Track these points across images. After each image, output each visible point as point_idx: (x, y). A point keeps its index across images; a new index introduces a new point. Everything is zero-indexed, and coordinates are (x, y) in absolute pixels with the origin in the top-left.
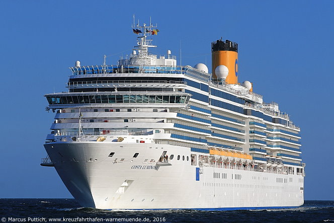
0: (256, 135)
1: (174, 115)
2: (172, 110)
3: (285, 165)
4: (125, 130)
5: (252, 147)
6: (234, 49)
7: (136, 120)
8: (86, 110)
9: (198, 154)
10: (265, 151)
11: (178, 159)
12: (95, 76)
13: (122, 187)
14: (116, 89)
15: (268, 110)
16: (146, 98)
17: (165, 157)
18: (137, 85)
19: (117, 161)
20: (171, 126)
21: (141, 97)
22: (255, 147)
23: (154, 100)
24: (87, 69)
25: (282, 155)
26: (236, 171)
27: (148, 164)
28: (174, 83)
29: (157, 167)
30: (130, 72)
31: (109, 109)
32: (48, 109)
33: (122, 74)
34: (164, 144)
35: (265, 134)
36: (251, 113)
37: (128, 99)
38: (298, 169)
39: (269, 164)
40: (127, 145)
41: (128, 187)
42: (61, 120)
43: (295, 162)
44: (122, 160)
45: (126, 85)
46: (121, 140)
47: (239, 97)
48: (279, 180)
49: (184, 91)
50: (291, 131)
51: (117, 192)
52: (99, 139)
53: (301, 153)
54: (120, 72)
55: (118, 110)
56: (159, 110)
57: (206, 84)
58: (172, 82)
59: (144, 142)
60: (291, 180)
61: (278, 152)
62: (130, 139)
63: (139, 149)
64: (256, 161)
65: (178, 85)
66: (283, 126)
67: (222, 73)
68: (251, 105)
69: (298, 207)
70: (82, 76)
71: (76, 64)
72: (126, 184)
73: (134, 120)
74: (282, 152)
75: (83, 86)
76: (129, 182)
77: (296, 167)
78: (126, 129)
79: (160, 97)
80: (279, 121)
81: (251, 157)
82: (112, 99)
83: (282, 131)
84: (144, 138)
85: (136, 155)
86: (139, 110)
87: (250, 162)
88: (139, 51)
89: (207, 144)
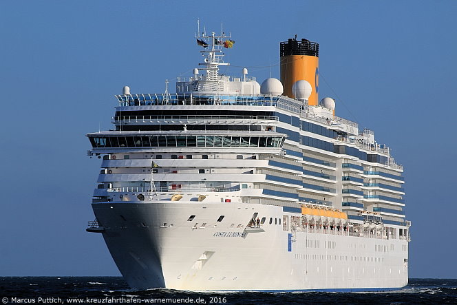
0: (351, 182)
1: (264, 163)
2: (262, 156)
3: (385, 225)
4: (202, 185)
5: (346, 200)
7: (216, 170)
8: (146, 156)
9: (290, 214)
10: (361, 206)
11: (271, 223)
12: (154, 108)
13: (200, 260)
14: (185, 128)
15: (361, 142)
16: (228, 140)
18: (213, 122)
19: (197, 226)
20: (262, 178)
21: (221, 140)
23: (238, 142)
24: (141, 98)
25: (380, 210)
26: (329, 237)
27: (235, 230)
28: (263, 118)
29: (244, 235)
30: (202, 103)
31: (178, 155)
32: (90, 154)
33: (192, 106)
34: (254, 203)
35: (361, 180)
36: (344, 151)
37: (203, 141)
38: (401, 231)
39: (366, 225)
40: (211, 205)
41: (206, 260)
42: (111, 169)
43: (397, 220)
44: (204, 224)
45: (198, 122)
46: (203, 198)
48: (378, 248)
49: (274, 129)
51: (193, 267)
52: (174, 198)
53: (404, 205)
54: (188, 103)
55: (189, 157)
56: (245, 156)
57: (297, 116)
58: (260, 118)
59: (230, 201)
60: (392, 247)
61: (375, 206)
62: (213, 197)
63: (225, 210)
64: (352, 221)
65: (267, 122)
66: (382, 166)
68: (344, 138)
69: (401, 289)
70: (135, 108)
71: (124, 90)
72: (205, 257)
73: (213, 171)
74: (380, 206)
75: (137, 122)
76: (209, 253)
77: (398, 228)
78: (203, 182)
79: (246, 139)
80: (378, 159)
81: (345, 215)
82: (181, 141)
83: (381, 174)
84: (229, 195)
85: (221, 219)
86: (218, 157)
87: (344, 221)
88: (208, 71)
89: (298, 200)
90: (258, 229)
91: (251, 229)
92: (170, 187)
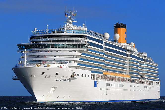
0: (132, 66)
1: (80, 54)
2: (79, 51)
3: (149, 81)
4: (54, 61)
5: (130, 72)
6: (124, 27)
7: (60, 56)
8: (36, 51)
9: (95, 74)
10: (138, 74)
11: (82, 76)
12: (43, 35)
13: (51, 90)
14: (51, 41)
15: (141, 55)
16: (66, 45)
17: (74, 75)
18: (63, 39)
19: (46, 77)
20: (78, 59)
21: (63, 45)
22: (132, 72)
23: (70, 46)
24: (39, 32)
26: (120, 83)
27: (64, 78)
28: (81, 38)
29: (70, 80)
30: (60, 33)
31: (47, 51)
32: (18, 51)
34: (74, 68)
35: (138, 66)
36: (130, 56)
37: (57, 46)
38: (157, 83)
39: (140, 80)
40: (51, 68)
42: (23, 56)
44: (50, 76)
45: (57, 39)
46: (49, 66)
47: (123, 48)
49: (87, 42)
50: (153, 65)
51: (49, 93)
53: (158, 75)
54: (55, 33)
55: (52, 52)
56: (72, 51)
57: (102, 40)
58: (80, 38)
59: (62, 67)
60: (153, 87)
61: (146, 75)
62: (54, 66)
63: (59, 71)
64: (132, 78)
65: (83, 39)
66: (149, 63)
67: (116, 37)
68: (130, 52)
71: (35, 29)
72: (54, 89)
73: (59, 56)
74: (148, 75)
76: (55, 88)
77: (155, 82)
79: (73, 45)
80: (147, 61)
81: (130, 76)
82: (49, 46)
83: (148, 65)
84: (62, 65)
85: (57, 74)
86: (62, 51)
87: (129, 78)
88: (67, 23)
89: (102, 69)
90: (75, 78)
91: (72, 78)
92: (42, 63)
